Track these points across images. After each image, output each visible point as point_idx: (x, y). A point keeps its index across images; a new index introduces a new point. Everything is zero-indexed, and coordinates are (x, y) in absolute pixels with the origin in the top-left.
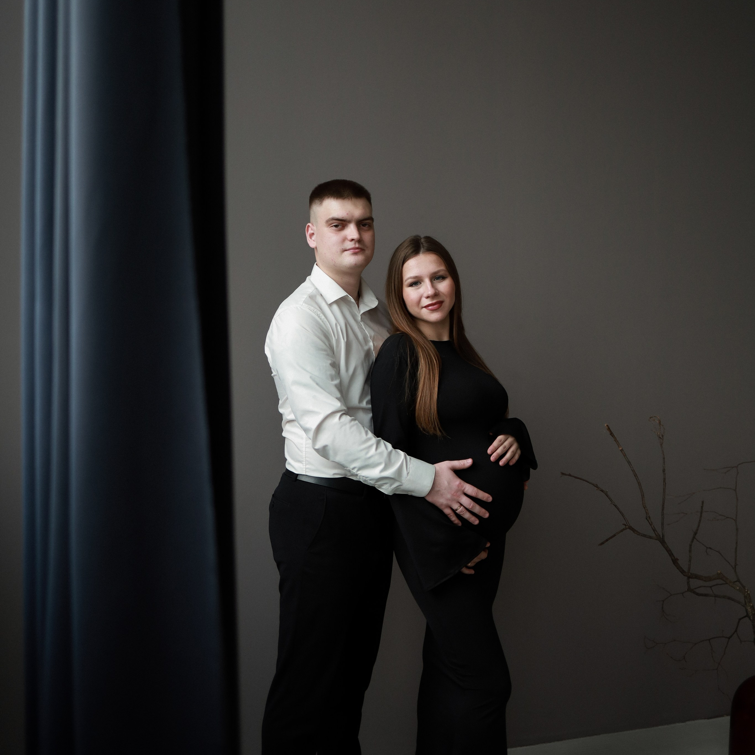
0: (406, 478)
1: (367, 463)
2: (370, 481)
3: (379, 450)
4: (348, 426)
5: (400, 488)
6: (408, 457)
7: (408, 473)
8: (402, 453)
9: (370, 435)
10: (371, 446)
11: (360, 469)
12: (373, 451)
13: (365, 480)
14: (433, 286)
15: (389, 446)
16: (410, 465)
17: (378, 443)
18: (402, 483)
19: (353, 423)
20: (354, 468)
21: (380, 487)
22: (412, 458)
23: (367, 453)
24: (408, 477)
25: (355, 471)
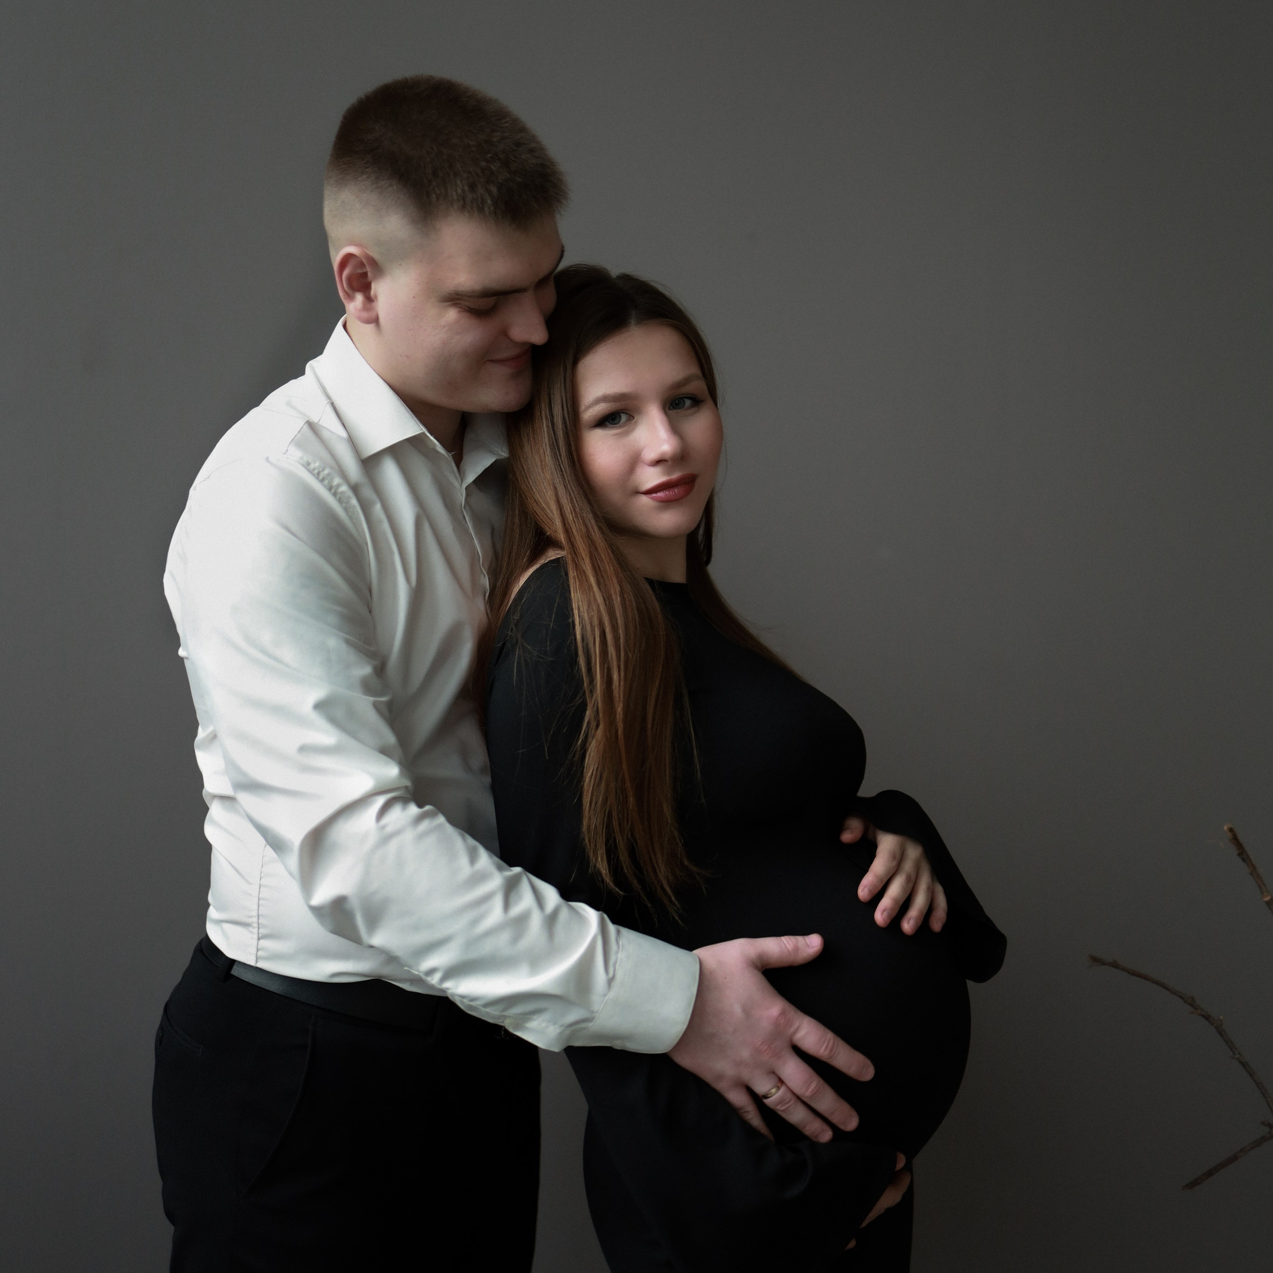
0: (605, 995)
1: (473, 955)
2: (488, 1010)
3: (517, 910)
4: (409, 835)
5: (583, 1028)
6: (612, 928)
7: (610, 981)
8: (591, 915)
9: (485, 860)
10: (486, 898)
11: (455, 971)
12: (495, 914)
13: (471, 1007)
14: (675, 429)
15: (551, 894)
16: (617, 953)
17: (510, 889)
18: (593, 1012)
19: (425, 825)
20: (431, 972)
21: (519, 1026)
22: (625, 931)
23: (475, 922)
24: (612, 995)
25: (435, 979)
